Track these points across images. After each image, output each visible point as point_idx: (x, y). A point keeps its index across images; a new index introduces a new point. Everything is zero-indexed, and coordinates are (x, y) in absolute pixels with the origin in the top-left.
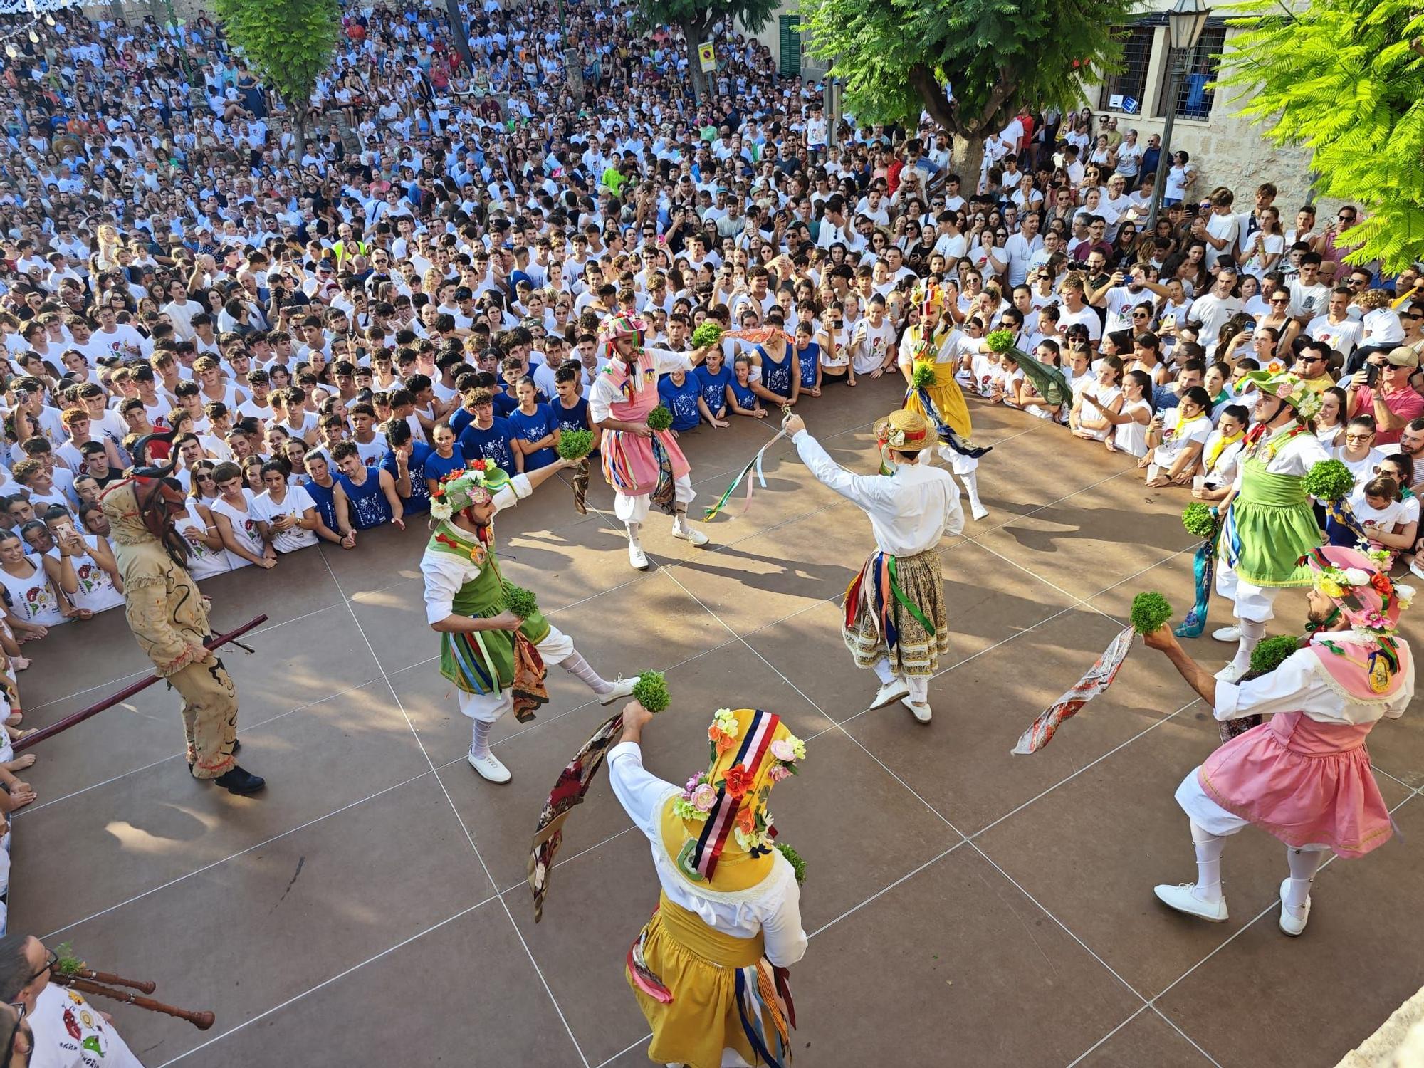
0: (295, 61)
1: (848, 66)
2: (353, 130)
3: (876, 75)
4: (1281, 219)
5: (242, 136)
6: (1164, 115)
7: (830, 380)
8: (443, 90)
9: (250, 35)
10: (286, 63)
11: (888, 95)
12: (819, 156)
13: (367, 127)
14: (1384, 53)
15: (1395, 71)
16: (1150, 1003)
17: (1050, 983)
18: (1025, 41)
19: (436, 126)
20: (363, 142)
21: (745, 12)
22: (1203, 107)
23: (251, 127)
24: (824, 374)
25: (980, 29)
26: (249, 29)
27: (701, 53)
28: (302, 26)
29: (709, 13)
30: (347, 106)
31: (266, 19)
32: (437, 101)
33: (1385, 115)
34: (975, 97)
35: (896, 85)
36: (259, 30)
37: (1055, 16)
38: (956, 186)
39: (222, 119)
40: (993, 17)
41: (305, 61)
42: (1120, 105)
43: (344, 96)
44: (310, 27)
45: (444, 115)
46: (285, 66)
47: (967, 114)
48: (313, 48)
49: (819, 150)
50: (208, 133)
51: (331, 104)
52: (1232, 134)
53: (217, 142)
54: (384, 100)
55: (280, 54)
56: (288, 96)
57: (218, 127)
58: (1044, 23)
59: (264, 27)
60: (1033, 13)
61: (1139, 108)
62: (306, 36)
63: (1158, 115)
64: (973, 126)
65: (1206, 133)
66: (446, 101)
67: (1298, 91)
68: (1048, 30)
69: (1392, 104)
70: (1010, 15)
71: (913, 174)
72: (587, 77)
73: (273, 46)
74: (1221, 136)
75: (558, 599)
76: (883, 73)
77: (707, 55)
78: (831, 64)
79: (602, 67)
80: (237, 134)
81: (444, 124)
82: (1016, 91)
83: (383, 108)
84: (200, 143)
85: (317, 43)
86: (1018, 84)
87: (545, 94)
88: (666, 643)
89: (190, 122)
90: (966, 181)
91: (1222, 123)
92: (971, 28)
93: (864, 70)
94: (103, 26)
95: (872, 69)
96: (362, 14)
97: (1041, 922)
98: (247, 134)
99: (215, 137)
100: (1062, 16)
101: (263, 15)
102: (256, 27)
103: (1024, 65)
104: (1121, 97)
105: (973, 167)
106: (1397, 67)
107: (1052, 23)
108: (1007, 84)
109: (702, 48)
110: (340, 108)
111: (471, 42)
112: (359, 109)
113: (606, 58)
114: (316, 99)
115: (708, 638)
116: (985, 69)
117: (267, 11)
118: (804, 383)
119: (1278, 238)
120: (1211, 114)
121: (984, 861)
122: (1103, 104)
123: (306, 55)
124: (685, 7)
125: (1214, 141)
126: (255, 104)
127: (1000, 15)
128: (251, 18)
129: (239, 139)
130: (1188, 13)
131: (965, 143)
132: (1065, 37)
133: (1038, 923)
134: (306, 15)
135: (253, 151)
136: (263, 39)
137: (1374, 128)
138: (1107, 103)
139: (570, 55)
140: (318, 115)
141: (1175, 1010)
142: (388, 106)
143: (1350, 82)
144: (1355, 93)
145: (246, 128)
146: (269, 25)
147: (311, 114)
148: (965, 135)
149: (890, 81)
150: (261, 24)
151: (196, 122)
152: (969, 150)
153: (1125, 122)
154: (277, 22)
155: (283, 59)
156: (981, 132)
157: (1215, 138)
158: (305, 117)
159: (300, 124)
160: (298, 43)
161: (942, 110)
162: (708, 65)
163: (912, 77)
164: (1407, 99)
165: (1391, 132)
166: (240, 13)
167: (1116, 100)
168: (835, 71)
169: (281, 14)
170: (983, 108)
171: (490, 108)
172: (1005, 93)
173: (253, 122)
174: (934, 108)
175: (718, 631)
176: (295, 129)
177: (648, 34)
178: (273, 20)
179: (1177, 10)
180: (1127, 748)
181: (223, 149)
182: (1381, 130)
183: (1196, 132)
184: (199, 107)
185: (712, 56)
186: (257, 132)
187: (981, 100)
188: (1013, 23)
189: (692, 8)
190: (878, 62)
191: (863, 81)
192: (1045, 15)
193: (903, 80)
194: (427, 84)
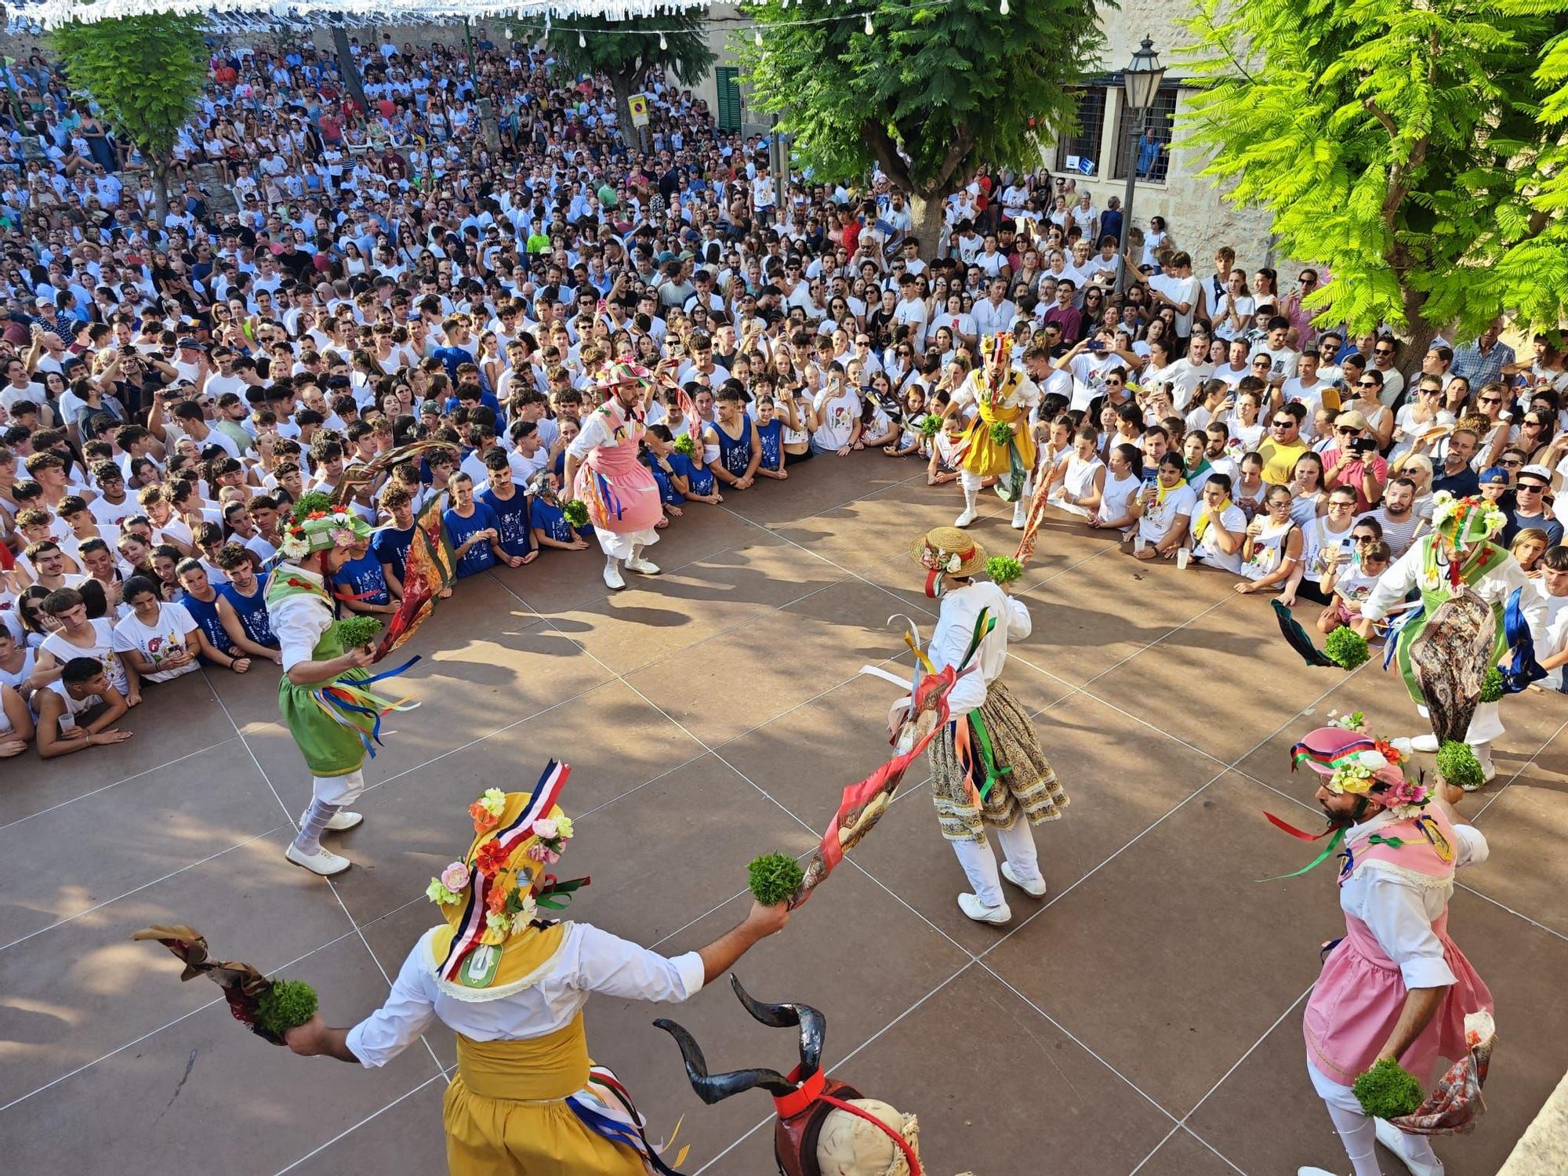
0: (154, 107)
1: (794, 121)
2: (227, 186)
3: (826, 130)
4: (1248, 281)
5: (89, 193)
6: (1121, 178)
7: (792, 460)
8: (335, 143)
9: (98, 76)
10: (143, 109)
11: (838, 152)
12: (769, 218)
13: (245, 184)
14: (1338, 113)
15: (1349, 132)
16: (1181, 1123)
17: (1075, 1111)
18: (980, 98)
19: (328, 183)
20: (240, 199)
21: (678, 62)
22: (1159, 172)
23: (100, 182)
24: (787, 455)
25: (934, 83)
26: (95, 70)
27: (632, 106)
28: (161, 67)
29: (638, 63)
30: (219, 159)
31: (116, 58)
32: (328, 155)
33: (1342, 176)
34: (932, 156)
35: (847, 141)
36: (108, 71)
37: (1010, 76)
38: (915, 249)
39: (63, 173)
40: (946, 73)
41: (166, 107)
42: (1076, 166)
43: (215, 147)
44: (171, 68)
45: (337, 170)
46: (141, 113)
47: (923, 173)
48: (177, 92)
49: (767, 213)
50: (47, 190)
51: (201, 156)
52: (1188, 197)
53: (58, 199)
54: (264, 153)
55: (135, 98)
56: (146, 147)
57: (59, 183)
58: (999, 81)
59: (115, 68)
60: (987, 69)
61: (1096, 170)
62: (167, 78)
63: (1115, 177)
64: (931, 185)
65: (1163, 196)
66: (337, 155)
67: (1257, 152)
68: (1003, 88)
69: (1349, 165)
70: (964, 71)
71: (869, 238)
72: (504, 129)
73: (125, 90)
74: (1177, 199)
75: (498, 717)
76: (831, 127)
77: (638, 108)
78: (776, 119)
79: (520, 120)
80: (82, 190)
81: (336, 181)
82: (973, 151)
83: (264, 162)
84: (37, 202)
85: (180, 87)
86: (975, 142)
87: (456, 149)
88: (627, 760)
89: (24, 176)
90: (926, 244)
91: (1178, 186)
92: (924, 84)
93: (812, 125)
95: (821, 125)
96: (233, 54)
97: (1061, 1044)
98: (95, 190)
99: (55, 194)
100: (1016, 71)
101: (113, 54)
102: (104, 68)
103: (981, 122)
104: (1077, 159)
105: (932, 229)
106: (1352, 128)
107: (1007, 81)
108: (964, 141)
109: (633, 101)
110: (210, 161)
111: (367, 88)
112: (234, 162)
113: (526, 108)
114: (183, 147)
115: (675, 752)
116: (942, 127)
117: (117, 49)
118: (765, 462)
119: (1248, 300)
120: (1168, 176)
121: (995, 982)
122: (1060, 166)
123: (167, 100)
124: (609, 55)
125: (1172, 204)
126: (107, 156)
127: (952, 71)
128: (98, 57)
129: (86, 196)
130: (1143, 72)
131: (923, 203)
132: (1021, 94)
133: (1059, 1046)
134: (166, 54)
136: (113, 81)
137: (1333, 189)
138: (1064, 163)
139: (482, 105)
140: (183, 169)
141: (1208, 1128)
142: (270, 159)
143: (1308, 145)
144: (1313, 153)
145: (94, 184)
146: (121, 65)
147: (174, 168)
148: (923, 195)
149: (841, 137)
150: (110, 64)
151: (31, 176)
152: (927, 210)
153: (1084, 184)
154: (130, 62)
155: (138, 104)
156: (940, 191)
157: (1173, 201)
158: (167, 171)
159: (161, 179)
160: (156, 86)
161: (895, 168)
162: (640, 119)
163: (864, 133)
164: (1363, 160)
165: (1349, 194)
166: (84, 51)
167: (1073, 161)
168: (781, 126)
169: (134, 53)
170: (940, 167)
171: (392, 163)
172: (962, 151)
173: (103, 177)
174: (889, 167)
175: (687, 743)
176: (156, 185)
177: (572, 85)
178: (125, 60)
179: (1132, 69)
180: (1137, 844)
181: (65, 208)
182: (1340, 190)
183: (1153, 195)
184: (35, 159)
185: (644, 108)
186: (108, 189)
187: (938, 158)
188: (967, 80)
189: (617, 56)
190: (827, 117)
191: (811, 137)
192: (1000, 72)
193: (854, 137)
194: (316, 136)
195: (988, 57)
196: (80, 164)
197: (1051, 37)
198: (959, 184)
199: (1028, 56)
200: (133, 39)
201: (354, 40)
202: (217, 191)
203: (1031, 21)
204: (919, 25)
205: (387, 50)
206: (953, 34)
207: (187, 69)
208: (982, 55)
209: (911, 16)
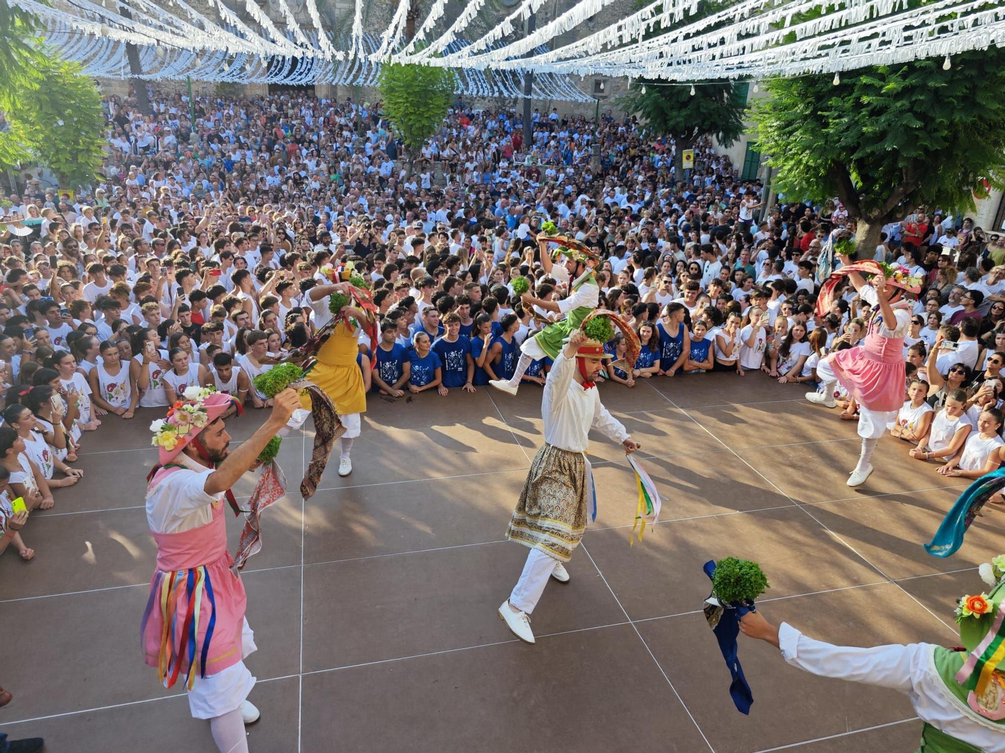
0: (417, 125)
3: (802, 167)
5: (377, 168)
8: (509, 159)
10: (412, 126)
11: (808, 181)
18: (926, 150)
21: (721, 134)
23: (384, 164)
25: (889, 136)
26: (396, 104)
27: (684, 156)
28: (427, 105)
29: (695, 131)
30: (445, 160)
31: (407, 98)
34: (881, 192)
35: (816, 175)
37: (955, 137)
39: (369, 157)
40: (902, 129)
43: (446, 153)
46: (411, 128)
47: (870, 205)
49: (747, 224)
51: (437, 158)
56: (409, 146)
58: (945, 139)
59: (404, 103)
60: (936, 130)
62: (428, 111)
64: (876, 213)
68: (947, 144)
70: (916, 129)
72: (604, 162)
73: (407, 115)
76: (806, 165)
77: (688, 157)
79: (615, 159)
82: (914, 192)
86: (917, 185)
87: (572, 170)
92: (881, 136)
93: (792, 163)
94: (324, 101)
95: (799, 162)
98: (381, 168)
100: (962, 135)
101: (405, 95)
103: (924, 168)
108: (907, 184)
109: (685, 153)
111: (535, 134)
113: (620, 154)
114: (427, 152)
116: (893, 172)
117: (408, 94)
122: (996, 226)
123: (425, 122)
124: (678, 123)
126: (393, 153)
127: (908, 129)
128: (398, 97)
131: (867, 226)
134: (431, 99)
135: (380, 177)
136: (402, 109)
138: (1000, 225)
139: (595, 148)
145: (381, 164)
146: (408, 102)
147: (422, 161)
148: (868, 220)
149: (812, 172)
151: (354, 156)
152: (869, 232)
154: (413, 101)
155: (410, 123)
156: (882, 219)
158: (418, 163)
159: (411, 163)
160: (421, 115)
162: (687, 164)
163: (830, 171)
169: (416, 97)
170: (885, 201)
172: (905, 191)
173: (387, 161)
174: (845, 196)
176: (407, 166)
177: (653, 144)
178: (410, 99)
184: (359, 149)
185: (692, 159)
186: (386, 168)
187: (885, 195)
188: (917, 136)
189: (683, 125)
190: (805, 157)
191: (790, 170)
192: (945, 133)
193: (822, 172)
194: (499, 154)
195: (939, 120)
196: (379, 154)
197: (996, 112)
198: (899, 216)
199: (974, 123)
200: (417, 89)
201: (537, 110)
202: (440, 177)
203: (979, 100)
204: (887, 95)
205: (553, 116)
206: (913, 103)
207: (438, 107)
208: (933, 119)
209: (882, 87)
